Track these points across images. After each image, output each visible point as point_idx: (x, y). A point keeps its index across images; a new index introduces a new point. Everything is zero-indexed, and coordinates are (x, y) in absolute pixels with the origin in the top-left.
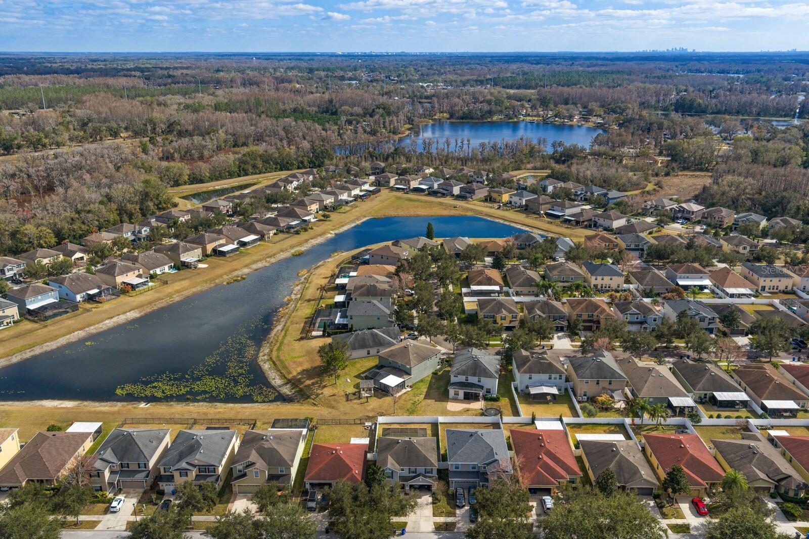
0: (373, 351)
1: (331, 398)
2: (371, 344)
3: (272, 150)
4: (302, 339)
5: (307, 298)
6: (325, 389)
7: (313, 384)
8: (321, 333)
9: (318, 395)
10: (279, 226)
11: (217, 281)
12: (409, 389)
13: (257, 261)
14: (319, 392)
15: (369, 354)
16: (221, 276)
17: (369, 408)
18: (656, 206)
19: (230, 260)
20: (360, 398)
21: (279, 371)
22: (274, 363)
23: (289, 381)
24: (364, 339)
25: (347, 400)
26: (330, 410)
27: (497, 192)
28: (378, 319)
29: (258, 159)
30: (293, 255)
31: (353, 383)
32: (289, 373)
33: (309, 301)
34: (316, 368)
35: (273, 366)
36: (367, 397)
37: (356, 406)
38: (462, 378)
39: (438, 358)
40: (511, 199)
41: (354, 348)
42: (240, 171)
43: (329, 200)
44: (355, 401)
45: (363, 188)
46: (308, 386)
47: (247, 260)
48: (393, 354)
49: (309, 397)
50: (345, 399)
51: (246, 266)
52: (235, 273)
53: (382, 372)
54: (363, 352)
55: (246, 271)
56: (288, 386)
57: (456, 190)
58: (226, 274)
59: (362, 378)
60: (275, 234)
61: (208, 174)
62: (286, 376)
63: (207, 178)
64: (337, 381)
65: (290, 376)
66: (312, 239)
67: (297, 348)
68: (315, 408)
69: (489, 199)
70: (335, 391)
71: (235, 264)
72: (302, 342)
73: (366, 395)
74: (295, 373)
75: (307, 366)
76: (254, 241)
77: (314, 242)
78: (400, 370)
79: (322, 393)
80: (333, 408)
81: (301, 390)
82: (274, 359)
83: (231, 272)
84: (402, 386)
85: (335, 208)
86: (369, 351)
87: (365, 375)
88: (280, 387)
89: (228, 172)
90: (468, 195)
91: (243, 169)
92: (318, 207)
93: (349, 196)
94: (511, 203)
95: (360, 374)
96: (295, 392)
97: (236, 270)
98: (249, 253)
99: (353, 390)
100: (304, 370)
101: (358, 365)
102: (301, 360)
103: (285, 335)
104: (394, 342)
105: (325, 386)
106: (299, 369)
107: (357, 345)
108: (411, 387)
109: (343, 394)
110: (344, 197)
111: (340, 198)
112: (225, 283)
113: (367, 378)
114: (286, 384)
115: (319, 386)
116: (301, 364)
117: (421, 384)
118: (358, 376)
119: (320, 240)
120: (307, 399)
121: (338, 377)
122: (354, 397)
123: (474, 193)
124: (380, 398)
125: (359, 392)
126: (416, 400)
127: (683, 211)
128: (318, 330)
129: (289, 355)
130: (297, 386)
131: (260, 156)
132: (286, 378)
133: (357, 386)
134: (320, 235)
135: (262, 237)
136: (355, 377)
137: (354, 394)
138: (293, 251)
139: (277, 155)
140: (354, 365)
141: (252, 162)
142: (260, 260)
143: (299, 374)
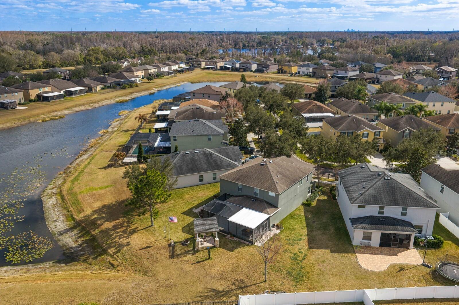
0: (208, 176)
1: (142, 252)
2: (205, 167)
3: (111, 48)
4: (110, 166)
5: (125, 129)
6: (135, 236)
7: (115, 227)
8: (135, 160)
9: (120, 247)
10: (107, 83)
11: (31, 119)
12: (278, 232)
13: (80, 105)
14: (124, 241)
15: (201, 180)
16: (38, 115)
17: (213, 271)
18: (417, 70)
19: (52, 104)
20: (195, 251)
21: (66, 208)
22: (63, 198)
23: (77, 225)
24: (193, 160)
25: (172, 256)
26: (140, 278)
27: (288, 66)
28: (210, 139)
29: (100, 53)
30: (117, 102)
31: (182, 225)
32: (81, 210)
33: (126, 131)
34: (123, 202)
35: (60, 202)
36: (209, 249)
37: (189, 268)
38: (372, 210)
39: (309, 182)
40: (299, 70)
41: (180, 172)
42: (85, 61)
43: (153, 71)
44: (187, 258)
45: (180, 66)
46: (106, 232)
47: (69, 104)
48: (243, 176)
49: (104, 252)
50: (167, 254)
51: (68, 108)
52: (55, 113)
53: (228, 203)
54: (193, 178)
55: (66, 112)
56: (75, 232)
57: (254, 67)
58: (43, 114)
59: (195, 216)
60: (103, 89)
61: (59, 62)
62: (75, 216)
63: (59, 65)
64: (155, 222)
65: (80, 217)
66: (136, 92)
67: (101, 177)
68: (113, 273)
69: (280, 71)
70: (151, 239)
71: (57, 107)
72: (109, 170)
73: (207, 245)
74: (88, 212)
75: (110, 200)
76: (81, 91)
77: (138, 95)
78: (257, 199)
79: (128, 244)
80: (145, 272)
81: (94, 239)
82: (64, 193)
83: (49, 112)
84: (265, 226)
85: (158, 75)
86: (201, 177)
87: (199, 210)
88: (61, 234)
89: (75, 61)
90: (264, 69)
91: (88, 60)
92: (143, 74)
93: (170, 69)
94: (299, 73)
95: (191, 209)
96: (84, 242)
97: (56, 111)
98: (74, 100)
99: (183, 236)
100: (104, 207)
101: (187, 197)
102: (102, 192)
103: (89, 163)
104: (236, 163)
105: (134, 231)
106: (97, 205)
107: (184, 168)
108: (278, 227)
109: (165, 243)
110: (166, 69)
111: (162, 70)
112: (40, 121)
113: (203, 214)
114: (72, 229)
115: (125, 231)
116: (101, 197)
117: (292, 222)
118: (189, 213)
119: (143, 93)
120: (100, 255)
121: (155, 215)
122: (184, 249)
123: (269, 68)
124: (232, 250)
125: (193, 240)
126: (296, 251)
127: (442, 72)
128: (132, 157)
129: (86, 186)
130: (88, 233)
131: (102, 52)
132: (73, 219)
133: (189, 229)
134: (144, 90)
135: (90, 90)
136: (184, 213)
137: (184, 244)
138: (117, 100)
139: (115, 52)
140: (180, 196)
141: (95, 55)
142: (84, 105)
143: (95, 212)
